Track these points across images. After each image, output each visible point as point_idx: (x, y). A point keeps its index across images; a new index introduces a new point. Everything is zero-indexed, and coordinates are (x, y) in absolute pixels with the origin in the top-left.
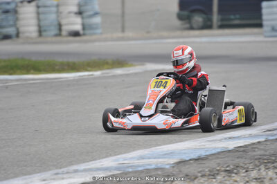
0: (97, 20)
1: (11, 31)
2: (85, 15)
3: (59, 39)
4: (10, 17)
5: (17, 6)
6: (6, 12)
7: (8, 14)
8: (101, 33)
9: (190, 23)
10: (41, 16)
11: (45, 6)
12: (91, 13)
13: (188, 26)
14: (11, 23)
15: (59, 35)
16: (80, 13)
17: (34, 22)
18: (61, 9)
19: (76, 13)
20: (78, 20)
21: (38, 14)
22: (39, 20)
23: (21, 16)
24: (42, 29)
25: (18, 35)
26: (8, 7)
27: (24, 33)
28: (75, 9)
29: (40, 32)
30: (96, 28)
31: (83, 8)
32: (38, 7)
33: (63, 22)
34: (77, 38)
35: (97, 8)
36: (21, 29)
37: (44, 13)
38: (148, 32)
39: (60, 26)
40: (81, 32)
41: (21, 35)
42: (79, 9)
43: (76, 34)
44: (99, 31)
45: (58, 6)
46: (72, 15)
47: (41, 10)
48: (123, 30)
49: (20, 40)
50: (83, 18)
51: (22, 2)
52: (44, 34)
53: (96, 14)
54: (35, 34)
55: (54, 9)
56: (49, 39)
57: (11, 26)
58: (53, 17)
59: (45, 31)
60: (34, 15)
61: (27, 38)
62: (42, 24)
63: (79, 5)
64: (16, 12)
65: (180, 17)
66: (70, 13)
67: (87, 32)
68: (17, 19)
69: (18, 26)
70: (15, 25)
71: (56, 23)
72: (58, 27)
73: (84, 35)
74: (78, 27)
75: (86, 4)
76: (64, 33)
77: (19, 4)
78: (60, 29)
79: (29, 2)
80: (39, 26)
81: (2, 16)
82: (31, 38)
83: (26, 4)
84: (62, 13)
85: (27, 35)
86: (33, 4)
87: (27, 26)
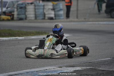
0: (62, 12)
1: (23, 16)
2: (56, 10)
3: (44, 21)
4: (23, 10)
5: (26, 5)
6: (21, 8)
8: (63, 19)
9: (111, 15)
11: (38, 6)
12: (59, 9)
13: (110, 16)
15: (44, 19)
16: (53, 9)
17: (33, 13)
18: (45, 7)
19: (52, 9)
20: (53, 12)
21: (35, 9)
22: (35, 12)
23: (28, 10)
24: (37, 16)
25: (26, 19)
26: (22, 6)
28: (51, 7)
29: (36, 17)
30: (61, 16)
31: (55, 7)
32: (35, 6)
33: (46, 13)
34: (52, 21)
35: (61, 7)
36: (28, 16)
37: (38, 9)
38: (85, 19)
39: (44, 14)
40: (54, 18)
41: (27, 18)
42: (53, 7)
43: (51, 19)
44: (62, 18)
45: (44, 6)
46: (50, 10)
47: (36, 7)
48: (77, 17)
49: (27, 21)
50: (55, 12)
53: (61, 10)
54: (33, 18)
55: (42, 7)
56: (39, 21)
57: (23, 14)
58: (41, 10)
59: (38, 17)
60: (33, 10)
61: (30, 20)
62: (37, 13)
64: (25, 8)
65: (106, 12)
66: (49, 9)
67: (57, 18)
68: (26, 11)
70: (25, 14)
73: (55, 19)
74: (53, 16)
75: (56, 5)
76: (46, 18)
77: (27, 5)
78: (45, 16)
80: (35, 15)
81: (19, 10)
82: (32, 20)
83: (30, 4)
84: (46, 9)
85: (30, 18)
86: (33, 5)
87: (30, 14)
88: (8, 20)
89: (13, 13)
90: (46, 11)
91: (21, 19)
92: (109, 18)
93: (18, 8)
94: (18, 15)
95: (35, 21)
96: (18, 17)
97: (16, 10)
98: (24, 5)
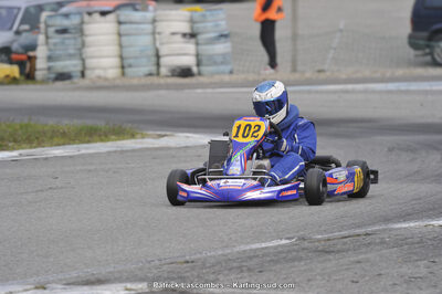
1: (69, 65)
3: (155, 80)
4: (70, 42)
5: (82, 22)
6: (64, 31)
7: (66, 36)
9: (431, 53)
10: (124, 40)
11: (131, 23)
12: (212, 35)
14: (72, 51)
15: (157, 74)
16: (192, 35)
17: (114, 49)
18: (161, 27)
19: (185, 35)
20: (190, 47)
21: (120, 35)
22: (121, 46)
23: (89, 39)
24: (126, 62)
25: (83, 74)
26: (65, 23)
27: (94, 69)
29: (123, 68)
31: (199, 26)
32: (119, 22)
33: (163, 50)
34: (188, 80)
36: (89, 63)
39: (158, 56)
40: (195, 69)
41: (87, 73)
42: (192, 28)
43: (185, 72)
45: (154, 21)
46: (179, 38)
47: (124, 28)
48: (295, 67)
49: (85, 82)
50: (197, 44)
51: (90, 14)
52: (128, 70)
54: (113, 73)
55: (149, 27)
56: (135, 81)
57: (71, 56)
58: (146, 40)
59: (130, 66)
60: (115, 37)
61: (99, 78)
63: (192, 21)
64: (80, 31)
66: (173, 34)
67: (203, 69)
68: (83, 45)
69: (84, 56)
70: (79, 55)
71: (151, 52)
72: (154, 59)
73: (200, 74)
74: (188, 61)
75: (204, 18)
76: (163, 71)
77: (86, 18)
78: (158, 65)
79: (103, 14)
80: (121, 57)
81: (56, 39)
82: (106, 80)
83: (97, 16)
85: (98, 72)
86: (111, 17)
87: (100, 57)
89: (31, 54)
90: (162, 44)
91: (63, 77)
93: (51, 30)
94: (50, 58)
96: (49, 69)
97: (41, 38)
98: (75, 20)
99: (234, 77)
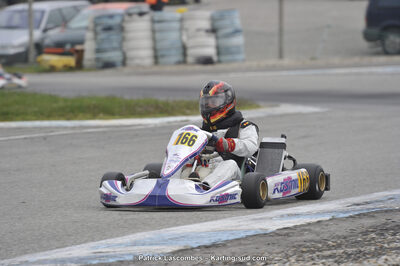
0: (238, 40)
1: (115, 56)
2: (221, 33)
3: (182, 67)
4: (114, 36)
5: (123, 21)
6: (108, 29)
7: (112, 32)
8: (244, 60)
9: (383, 45)
10: (158, 35)
11: (163, 21)
12: (230, 30)
13: (380, 49)
14: (115, 44)
15: (184, 62)
16: (213, 31)
17: (147, 43)
18: (187, 24)
19: (207, 31)
20: (211, 40)
21: (154, 31)
22: (154, 40)
23: (129, 35)
24: (160, 53)
25: (124, 63)
26: (111, 22)
27: (132, 59)
28: (206, 25)
29: (156, 58)
30: (238, 53)
31: (219, 24)
32: (153, 21)
33: (189, 43)
34: (209, 67)
35: (238, 23)
36: (130, 54)
37: (161, 31)
38: (313, 59)
39: (184, 48)
40: (215, 58)
41: (128, 62)
42: (212, 25)
43: (207, 61)
44: (241, 56)
45: (181, 20)
46: (203, 33)
47: (157, 26)
48: (281, 55)
49: (126, 70)
50: (217, 38)
51: (130, 15)
52: (161, 60)
53: (237, 32)
54: (149, 61)
55: (176, 25)
56: (168, 69)
57: (114, 49)
58: (173, 36)
59: (163, 56)
60: (148, 34)
61: (138, 66)
62: (159, 45)
63: (213, 19)
64: (122, 29)
65: (368, 37)
66: (199, 30)
67: (223, 58)
68: (123, 39)
69: (125, 49)
70: (120, 48)
71: (179, 45)
72: (181, 51)
73: (219, 62)
74: (210, 51)
75: (222, 17)
76: (190, 59)
77: (127, 18)
78: (185, 54)
79: (141, 15)
80: (155, 49)
81: (103, 35)
82: (143, 67)
83: (136, 17)
84: (187, 30)
85: (137, 61)
86: (146, 18)
87: (138, 49)
88: (68, 69)
90: (189, 38)
91: (108, 65)
92: (378, 54)
93: (99, 28)
94: (98, 51)
95: (156, 69)
96: (97, 60)
97: (89, 35)
98: (117, 20)
99: (248, 64)
